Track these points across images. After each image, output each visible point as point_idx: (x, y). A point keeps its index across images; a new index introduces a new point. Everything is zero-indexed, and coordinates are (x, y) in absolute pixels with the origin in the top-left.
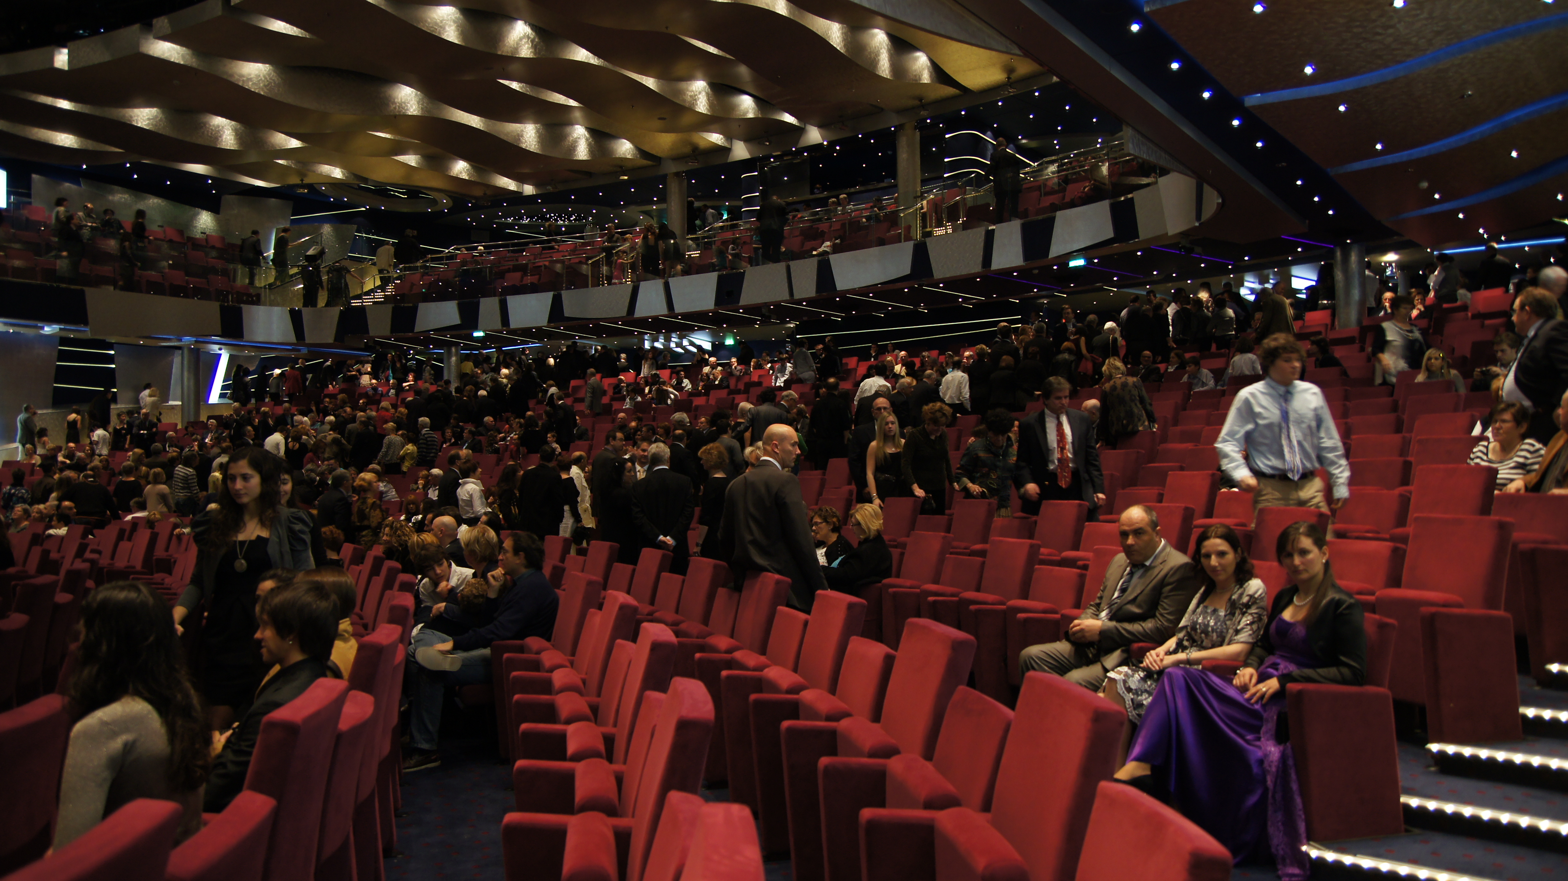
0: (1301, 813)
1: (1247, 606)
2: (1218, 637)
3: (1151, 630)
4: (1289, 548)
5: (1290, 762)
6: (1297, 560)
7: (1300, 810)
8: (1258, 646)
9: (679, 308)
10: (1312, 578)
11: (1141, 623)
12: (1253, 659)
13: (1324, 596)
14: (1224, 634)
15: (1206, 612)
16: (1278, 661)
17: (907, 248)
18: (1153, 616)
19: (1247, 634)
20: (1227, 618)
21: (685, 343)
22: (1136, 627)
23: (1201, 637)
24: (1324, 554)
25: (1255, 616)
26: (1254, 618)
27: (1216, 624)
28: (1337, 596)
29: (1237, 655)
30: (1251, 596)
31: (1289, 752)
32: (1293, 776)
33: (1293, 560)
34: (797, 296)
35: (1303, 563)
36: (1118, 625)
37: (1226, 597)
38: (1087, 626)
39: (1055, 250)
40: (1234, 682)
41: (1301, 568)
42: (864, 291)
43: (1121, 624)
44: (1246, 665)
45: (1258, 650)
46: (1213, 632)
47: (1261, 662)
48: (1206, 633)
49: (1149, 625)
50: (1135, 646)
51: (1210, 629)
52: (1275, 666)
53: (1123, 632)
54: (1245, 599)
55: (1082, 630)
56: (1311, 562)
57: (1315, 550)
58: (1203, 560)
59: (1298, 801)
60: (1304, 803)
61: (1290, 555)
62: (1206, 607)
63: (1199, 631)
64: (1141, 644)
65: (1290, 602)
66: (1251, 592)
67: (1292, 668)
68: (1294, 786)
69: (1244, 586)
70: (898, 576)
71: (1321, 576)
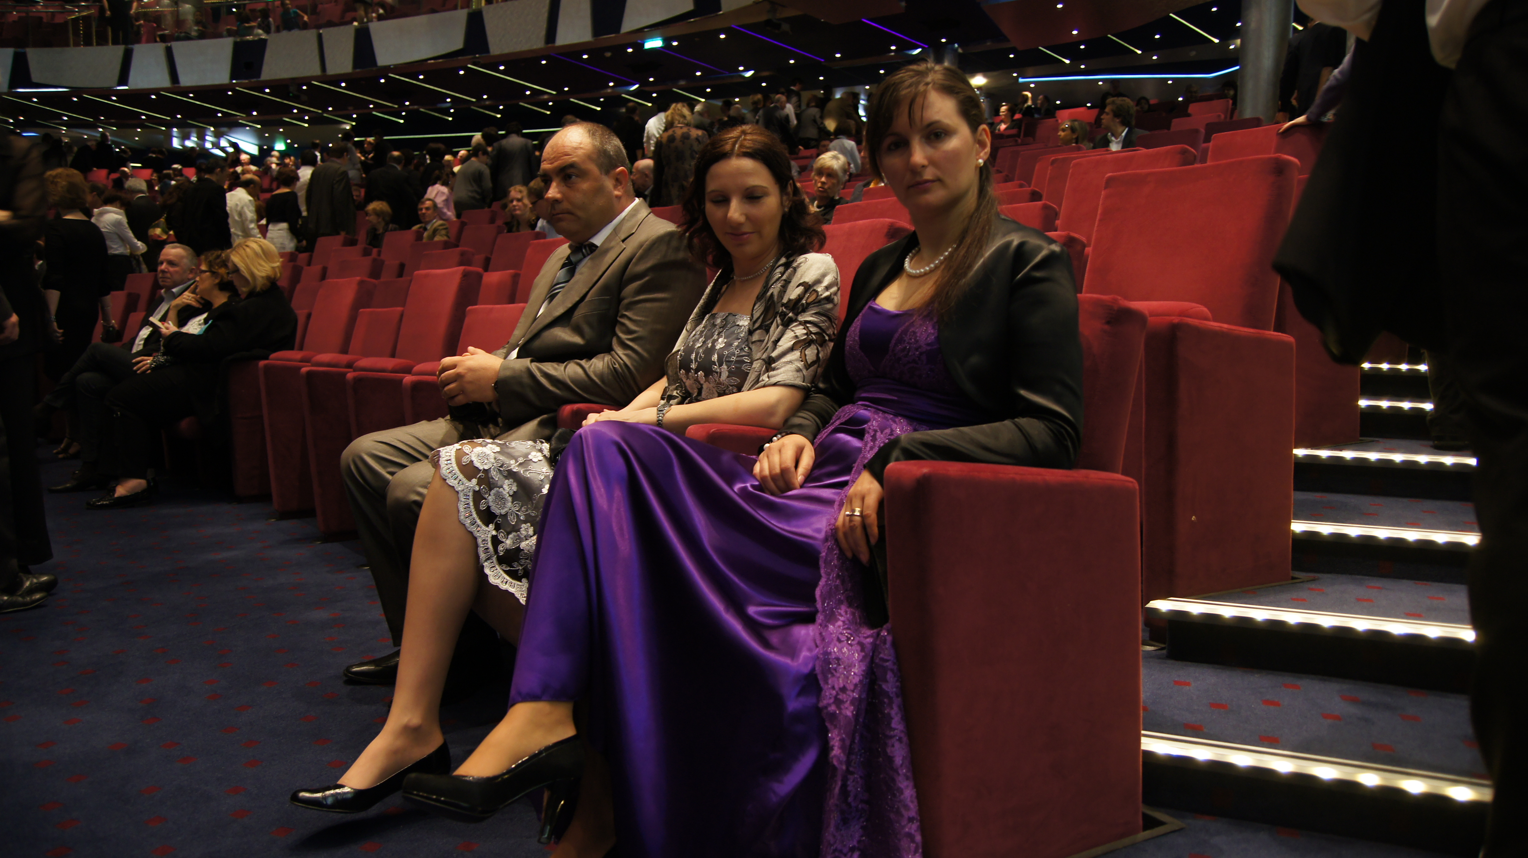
0: (912, 828)
1: (797, 307)
2: (731, 374)
3: (601, 376)
4: (901, 122)
5: (890, 685)
6: (919, 155)
7: (911, 820)
8: (819, 391)
9: (186, 80)
10: (954, 201)
11: (583, 362)
12: (805, 418)
13: (980, 243)
14: (744, 367)
15: (714, 325)
16: (864, 413)
17: (461, 16)
18: (609, 350)
19: (792, 367)
20: (756, 337)
21: (224, 143)
22: (570, 371)
23: (697, 380)
24: (982, 145)
25: (813, 329)
26: (809, 333)
27: (728, 345)
28: (1015, 239)
29: (769, 410)
30: (808, 287)
31: (887, 653)
32: (897, 724)
33: (910, 155)
34: (332, 70)
35: (932, 162)
36: (534, 367)
37: (757, 290)
38: (471, 370)
39: (629, 24)
40: (757, 468)
41: (929, 174)
42: (411, 69)
43: (537, 364)
44: (786, 428)
45: (819, 400)
46: (721, 365)
47: (824, 419)
48: (707, 368)
49: (598, 364)
50: (568, 409)
51: (715, 357)
52: (856, 427)
53: (543, 381)
54: (794, 293)
55: (459, 377)
56: (955, 157)
57: (964, 130)
58: (709, 207)
59: (908, 792)
60: (921, 797)
61: (903, 145)
62: (713, 316)
63: (693, 366)
64: (576, 406)
65: (896, 271)
66: (809, 278)
67: (901, 430)
68: (898, 753)
69: (795, 265)
70: (301, 348)
71: (971, 201)
